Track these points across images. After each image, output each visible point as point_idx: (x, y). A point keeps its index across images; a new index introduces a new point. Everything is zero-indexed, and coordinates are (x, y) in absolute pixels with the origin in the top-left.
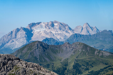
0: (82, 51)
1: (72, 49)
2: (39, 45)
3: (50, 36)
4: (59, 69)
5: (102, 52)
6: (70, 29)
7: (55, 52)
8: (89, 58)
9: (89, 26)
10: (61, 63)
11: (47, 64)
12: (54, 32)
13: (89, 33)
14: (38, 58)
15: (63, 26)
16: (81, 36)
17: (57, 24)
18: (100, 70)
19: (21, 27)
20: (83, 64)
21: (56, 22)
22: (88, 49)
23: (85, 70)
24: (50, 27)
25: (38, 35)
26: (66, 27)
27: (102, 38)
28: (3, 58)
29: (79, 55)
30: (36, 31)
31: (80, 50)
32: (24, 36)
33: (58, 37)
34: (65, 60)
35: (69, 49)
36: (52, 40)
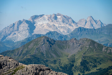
0: (90, 47)
1: (79, 45)
2: (46, 41)
3: (53, 29)
4: (66, 65)
5: (110, 48)
6: (74, 22)
7: (62, 47)
8: (97, 55)
9: (93, 19)
10: (68, 59)
11: (54, 60)
12: (57, 25)
13: (93, 26)
14: (45, 54)
15: (66, 19)
16: (85, 29)
17: (60, 17)
18: (108, 67)
19: (24, 20)
20: (91, 61)
21: (59, 15)
22: (96, 45)
23: (93, 67)
24: (53, 20)
25: (41, 27)
26: (70, 20)
27: (107, 32)
28: (35, 68)
29: (86, 52)
30: (38, 24)
31: (87, 46)
32: (26, 28)
33: (62, 30)
34: (72, 56)
35: (75, 45)
36: (56, 33)
